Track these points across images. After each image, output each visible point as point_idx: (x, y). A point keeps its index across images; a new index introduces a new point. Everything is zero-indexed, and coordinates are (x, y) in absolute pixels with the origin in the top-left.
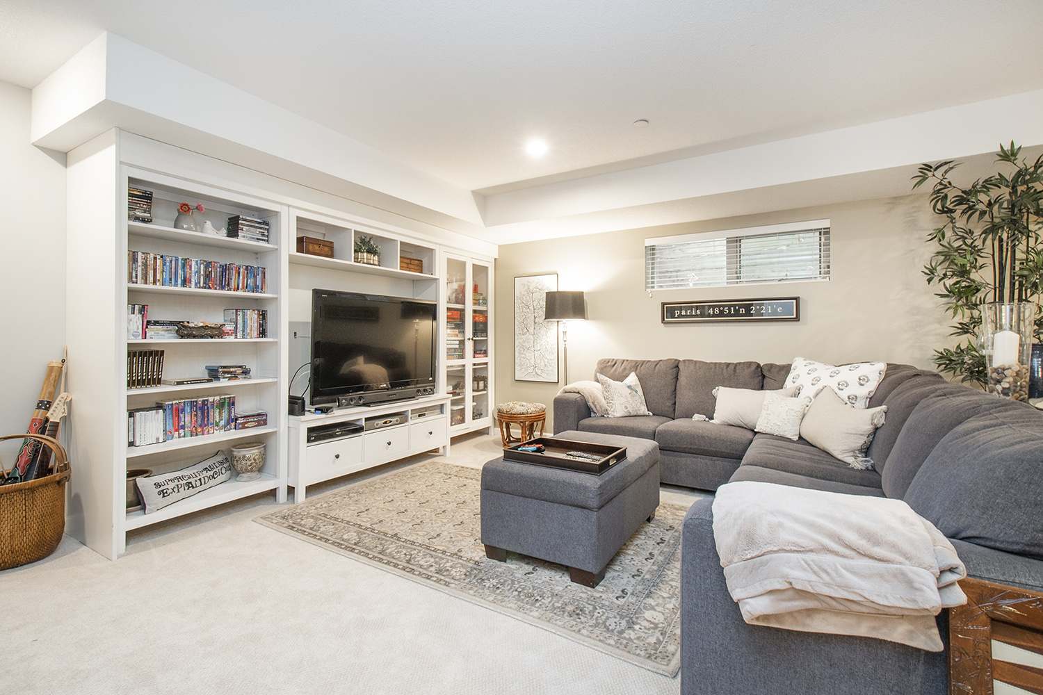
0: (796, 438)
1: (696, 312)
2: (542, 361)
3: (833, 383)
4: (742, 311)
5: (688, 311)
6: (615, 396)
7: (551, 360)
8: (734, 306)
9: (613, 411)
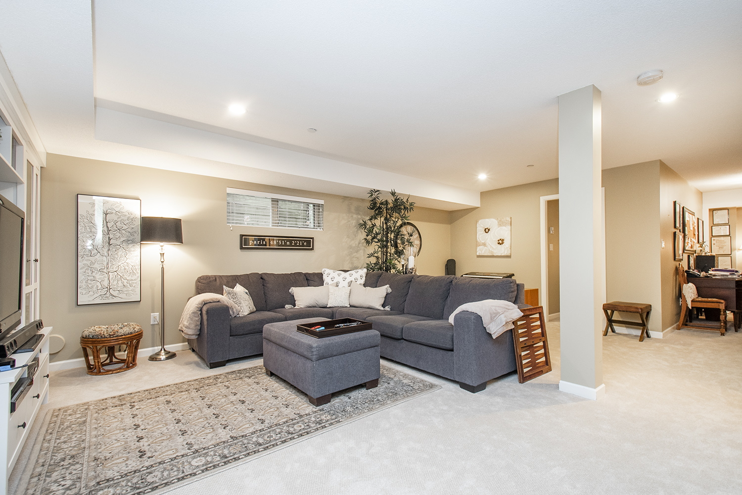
0: (349, 306)
1: (263, 242)
2: (120, 282)
3: (352, 279)
4: (288, 243)
5: (258, 242)
6: (242, 301)
7: (132, 280)
8: (284, 240)
9: (243, 312)
